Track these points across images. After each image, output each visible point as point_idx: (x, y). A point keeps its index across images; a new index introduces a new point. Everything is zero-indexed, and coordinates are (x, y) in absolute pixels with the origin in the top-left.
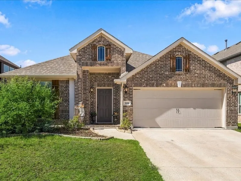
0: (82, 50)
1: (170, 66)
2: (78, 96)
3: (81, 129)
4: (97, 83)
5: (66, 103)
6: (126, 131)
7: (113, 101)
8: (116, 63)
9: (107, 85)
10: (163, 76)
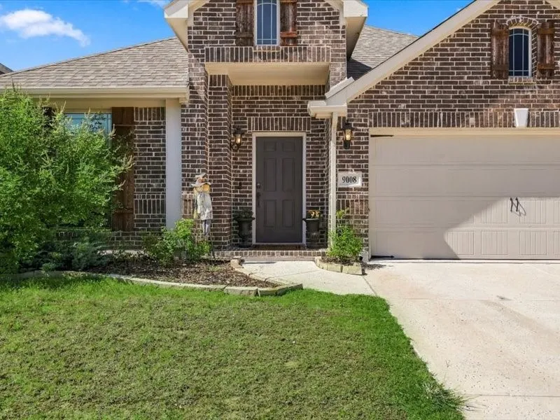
0: (205, 10)
1: (491, 59)
2: (192, 157)
3: (200, 261)
4: (256, 119)
5: (157, 181)
6: (346, 268)
7: (307, 175)
8: (314, 49)
9: (288, 124)
10: (467, 92)
